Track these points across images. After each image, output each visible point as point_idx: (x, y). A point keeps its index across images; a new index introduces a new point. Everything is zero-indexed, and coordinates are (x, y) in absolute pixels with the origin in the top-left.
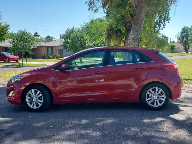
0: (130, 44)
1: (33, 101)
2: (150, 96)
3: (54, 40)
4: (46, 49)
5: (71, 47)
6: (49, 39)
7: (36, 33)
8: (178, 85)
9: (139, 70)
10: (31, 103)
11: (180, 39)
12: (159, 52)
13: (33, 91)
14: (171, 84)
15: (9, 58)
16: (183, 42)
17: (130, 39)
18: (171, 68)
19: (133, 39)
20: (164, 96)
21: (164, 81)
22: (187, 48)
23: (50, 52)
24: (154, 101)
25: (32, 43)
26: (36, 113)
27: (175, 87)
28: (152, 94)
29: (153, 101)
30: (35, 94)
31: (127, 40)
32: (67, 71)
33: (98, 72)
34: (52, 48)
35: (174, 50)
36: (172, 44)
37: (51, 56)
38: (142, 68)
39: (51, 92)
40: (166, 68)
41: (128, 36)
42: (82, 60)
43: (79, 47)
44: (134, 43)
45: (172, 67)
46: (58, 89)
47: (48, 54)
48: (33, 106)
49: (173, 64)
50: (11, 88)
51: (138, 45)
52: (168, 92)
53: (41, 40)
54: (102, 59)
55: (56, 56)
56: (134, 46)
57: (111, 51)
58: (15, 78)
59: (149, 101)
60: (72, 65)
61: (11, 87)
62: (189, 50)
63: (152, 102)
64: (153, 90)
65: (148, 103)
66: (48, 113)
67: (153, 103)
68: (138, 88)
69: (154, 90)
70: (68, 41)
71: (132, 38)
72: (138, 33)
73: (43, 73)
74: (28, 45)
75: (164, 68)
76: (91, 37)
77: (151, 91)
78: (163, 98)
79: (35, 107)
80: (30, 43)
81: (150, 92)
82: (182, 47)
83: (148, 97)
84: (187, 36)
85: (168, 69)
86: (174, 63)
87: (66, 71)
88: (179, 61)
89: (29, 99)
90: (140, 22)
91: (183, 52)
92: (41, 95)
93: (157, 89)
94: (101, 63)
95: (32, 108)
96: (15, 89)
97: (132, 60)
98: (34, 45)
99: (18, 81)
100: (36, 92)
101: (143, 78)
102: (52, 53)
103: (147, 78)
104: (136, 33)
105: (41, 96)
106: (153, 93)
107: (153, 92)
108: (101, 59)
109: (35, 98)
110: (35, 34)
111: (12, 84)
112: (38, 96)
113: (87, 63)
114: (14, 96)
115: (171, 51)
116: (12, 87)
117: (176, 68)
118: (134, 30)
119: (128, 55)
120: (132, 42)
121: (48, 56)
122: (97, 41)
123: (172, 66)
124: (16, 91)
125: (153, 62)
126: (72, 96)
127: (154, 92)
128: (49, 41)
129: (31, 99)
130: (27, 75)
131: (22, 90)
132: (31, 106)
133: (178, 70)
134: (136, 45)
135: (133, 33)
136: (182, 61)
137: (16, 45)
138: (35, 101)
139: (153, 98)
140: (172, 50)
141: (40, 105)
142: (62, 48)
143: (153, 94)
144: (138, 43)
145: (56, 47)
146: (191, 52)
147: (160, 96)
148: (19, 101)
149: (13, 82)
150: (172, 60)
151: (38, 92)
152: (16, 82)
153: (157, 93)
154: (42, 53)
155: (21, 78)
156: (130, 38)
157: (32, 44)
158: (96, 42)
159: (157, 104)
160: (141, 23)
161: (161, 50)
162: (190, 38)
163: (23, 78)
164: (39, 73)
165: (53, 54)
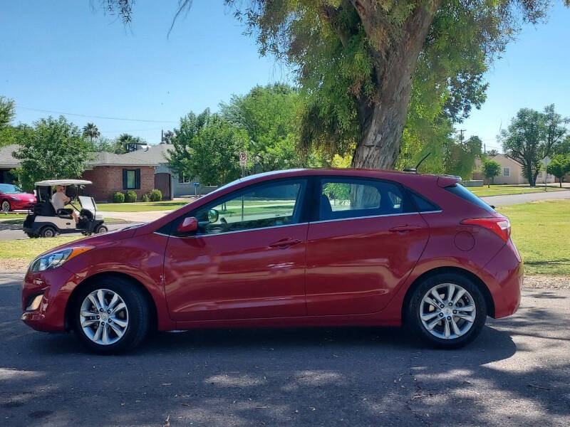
0: (371, 161)
1: (99, 322)
2: (431, 308)
3: (144, 147)
4: (119, 175)
5: (195, 167)
6: (129, 144)
7: (90, 126)
8: (509, 277)
9: (401, 234)
10: (93, 328)
11: (511, 147)
12: (458, 184)
13: (100, 293)
14: (490, 275)
15: (10, 200)
16: (521, 154)
17: (370, 147)
18: (490, 230)
19: (379, 147)
20: (472, 308)
21: (470, 265)
22: (534, 172)
23: (130, 183)
24: (443, 321)
25: (80, 156)
26: (107, 357)
27: (503, 284)
28: (437, 302)
29: (440, 324)
30: (107, 303)
31: (361, 148)
32: (197, 237)
33: (286, 240)
34: (137, 170)
35: (496, 177)
36: (491, 161)
37: (133, 194)
38: (410, 230)
39: (152, 298)
40: (475, 229)
41: (365, 137)
42: (228, 208)
43: (220, 169)
44: (381, 157)
45: (493, 226)
46: (171, 288)
47: (125, 187)
48: (101, 338)
49: (494, 219)
50: (36, 286)
51: (393, 165)
52: (481, 297)
53: (104, 147)
54: (294, 204)
55: (148, 193)
56: (383, 165)
57: (323, 180)
58: (48, 257)
59: (428, 322)
60: (207, 220)
61: (35, 283)
62: (538, 179)
63: (437, 325)
64: (440, 291)
65: (427, 328)
66: (143, 357)
67: (440, 329)
68: (400, 286)
69: (443, 291)
70: (185, 151)
71: (376, 143)
72: (393, 130)
73: (128, 243)
74: (70, 162)
75: (469, 229)
76: (253, 139)
77: (435, 293)
78: (469, 313)
79: (106, 341)
80: (76, 157)
81: (431, 296)
82: (516, 169)
83: (426, 311)
84: (532, 136)
85: (482, 232)
86: (499, 215)
87: (195, 239)
88: (511, 209)
89: (88, 318)
90: (399, 98)
91: (523, 185)
92: (123, 305)
93: (452, 288)
94: (291, 214)
95: (97, 342)
96: (49, 289)
97: (378, 207)
98: (86, 162)
99: (58, 266)
100: (108, 298)
101: (412, 257)
102: (137, 185)
103: (422, 259)
104: (388, 130)
105: (123, 310)
106: (441, 300)
107: (440, 297)
108: (292, 203)
109: (105, 315)
110: (85, 129)
111: (40, 275)
112: (114, 308)
113: (243, 215)
114: (44, 310)
115: (486, 181)
116: (39, 282)
117: (503, 228)
118: (380, 119)
119: (364, 191)
120: (375, 153)
121: (127, 196)
122: (269, 149)
123: (494, 224)
124: (52, 296)
125: (440, 211)
126: (204, 309)
127: (443, 296)
128: (128, 151)
129: (93, 318)
130: (83, 250)
131: (67, 293)
132: (94, 338)
133: (511, 236)
134: (387, 162)
135: (377, 129)
136: (520, 211)
137: (35, 164)
138: (106, 322)
139: (441, 315)
140: (491, 178)
141: (120, 334)
142: (167, 171)
143: (440, 304)
144: (393, 157)
145: (150, 168)
146: (544, 185)
147: (461, 309)
148: (61, 324)
149: (43, 268)
150: (493, 207)
151: (116, 297)
152: (50, 269)
153: (453, 299)
154: (108, 187)
155: (66, 256)
156: (369, 143)
157: (80, 160)
158: (266, 152)
159: (452, 332)
160: (402, 99)
161: (461, 179)
162: (540, 142)
163: (70, 258)
164: (118, 242)
165: (140, 188)
